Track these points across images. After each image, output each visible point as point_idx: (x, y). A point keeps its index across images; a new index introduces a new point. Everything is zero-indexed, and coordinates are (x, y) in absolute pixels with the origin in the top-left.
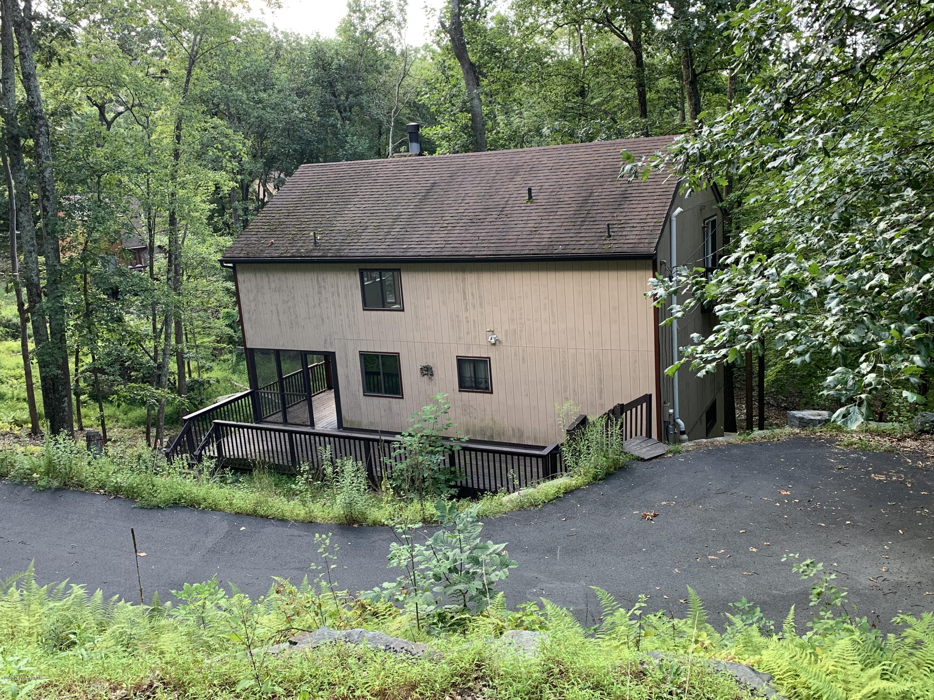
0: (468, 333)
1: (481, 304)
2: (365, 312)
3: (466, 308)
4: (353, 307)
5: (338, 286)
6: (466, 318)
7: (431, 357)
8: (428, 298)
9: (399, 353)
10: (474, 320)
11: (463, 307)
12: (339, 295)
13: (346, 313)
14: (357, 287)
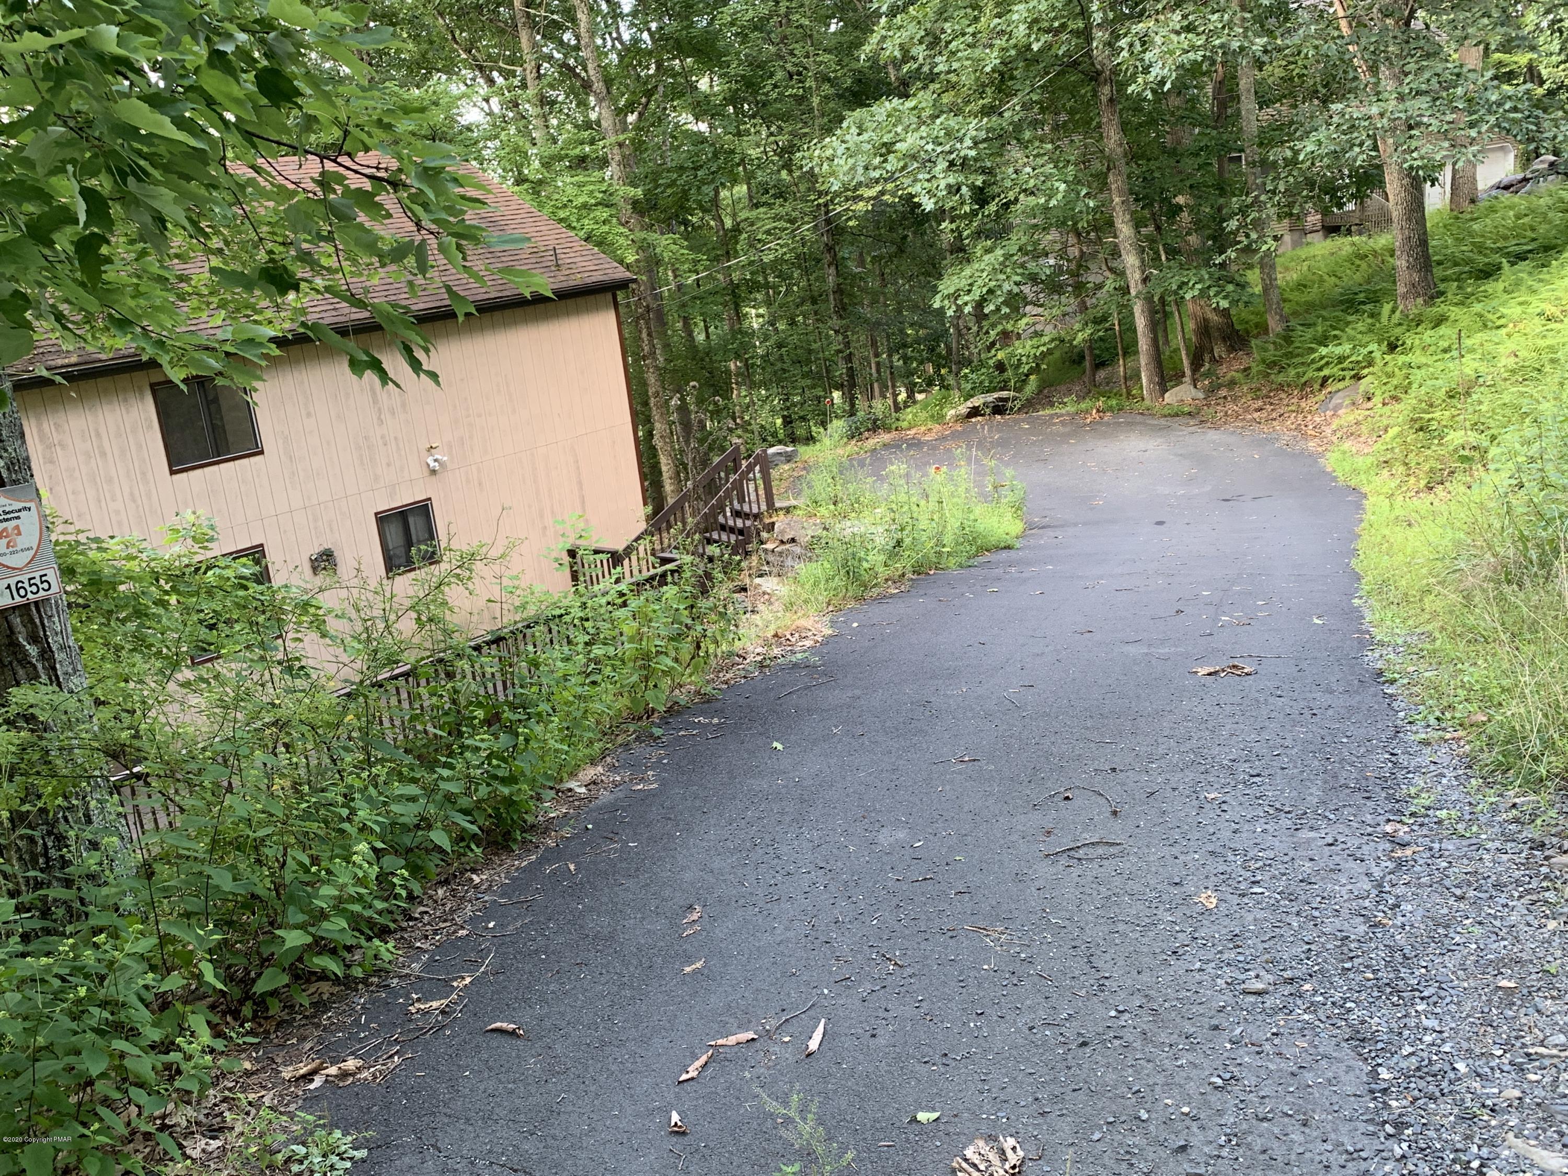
0: (388, 465)
1: (404, 405)
2: (175, 477)
3: (379, 418)
4: (144, 474)
5: (98, 435)
6: (383, 437)
7: (327, 530)
8: (309, 415)
9: (262, 545)
10: (396, 438)
11: (375, 421)
12: (103, 454)
13: (126, 490)
14: (150, 427)
